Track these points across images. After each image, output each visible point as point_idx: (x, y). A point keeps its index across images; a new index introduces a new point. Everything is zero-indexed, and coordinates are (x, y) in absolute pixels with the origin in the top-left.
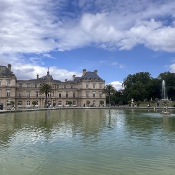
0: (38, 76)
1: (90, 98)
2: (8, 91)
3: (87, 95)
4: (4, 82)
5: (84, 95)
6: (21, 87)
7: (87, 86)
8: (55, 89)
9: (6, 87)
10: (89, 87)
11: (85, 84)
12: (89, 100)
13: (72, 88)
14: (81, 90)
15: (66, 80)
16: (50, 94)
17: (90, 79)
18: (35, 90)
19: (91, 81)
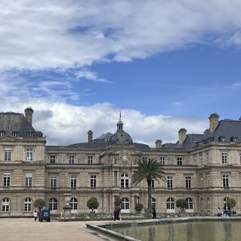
1: (233, 192)
2: (29, 175)
3: (226, 182)
4: (19, 153)
5: (217, 183)
7: (224, 159)
9: (24, 164)
10: (230, 162)
11: (219, 153)
12: (230, 196)
13: (180, 163)
14: (208, 168)
15: (159, 142)
16: (127, 180)
17: (232, 140)
18: (90, 171)
19: (234, 146)
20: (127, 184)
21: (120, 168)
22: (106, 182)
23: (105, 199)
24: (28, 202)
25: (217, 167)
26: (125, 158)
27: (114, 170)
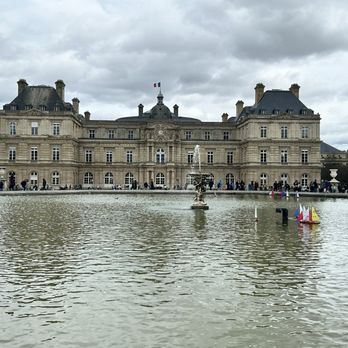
0: (141, 107)
4: (45, 128)
5: (254, 158)
6: (92, 137)
7: (263, 133)
8: (176, 143)
9: (50, 138)
10: (270, 135)
11: (258, 126)
14: (247, 142)
15: (225, 116)
16: (163, 156)
17: (273, 113)
18: (126, 145)
19: (274, 118)
20: (163, 159)
21: (155, 143)
22: (142, 157)
23: (141, 175)
24: (56, 176)
25: (254, 142)
26: (160, 133)
27: (148, 145)
